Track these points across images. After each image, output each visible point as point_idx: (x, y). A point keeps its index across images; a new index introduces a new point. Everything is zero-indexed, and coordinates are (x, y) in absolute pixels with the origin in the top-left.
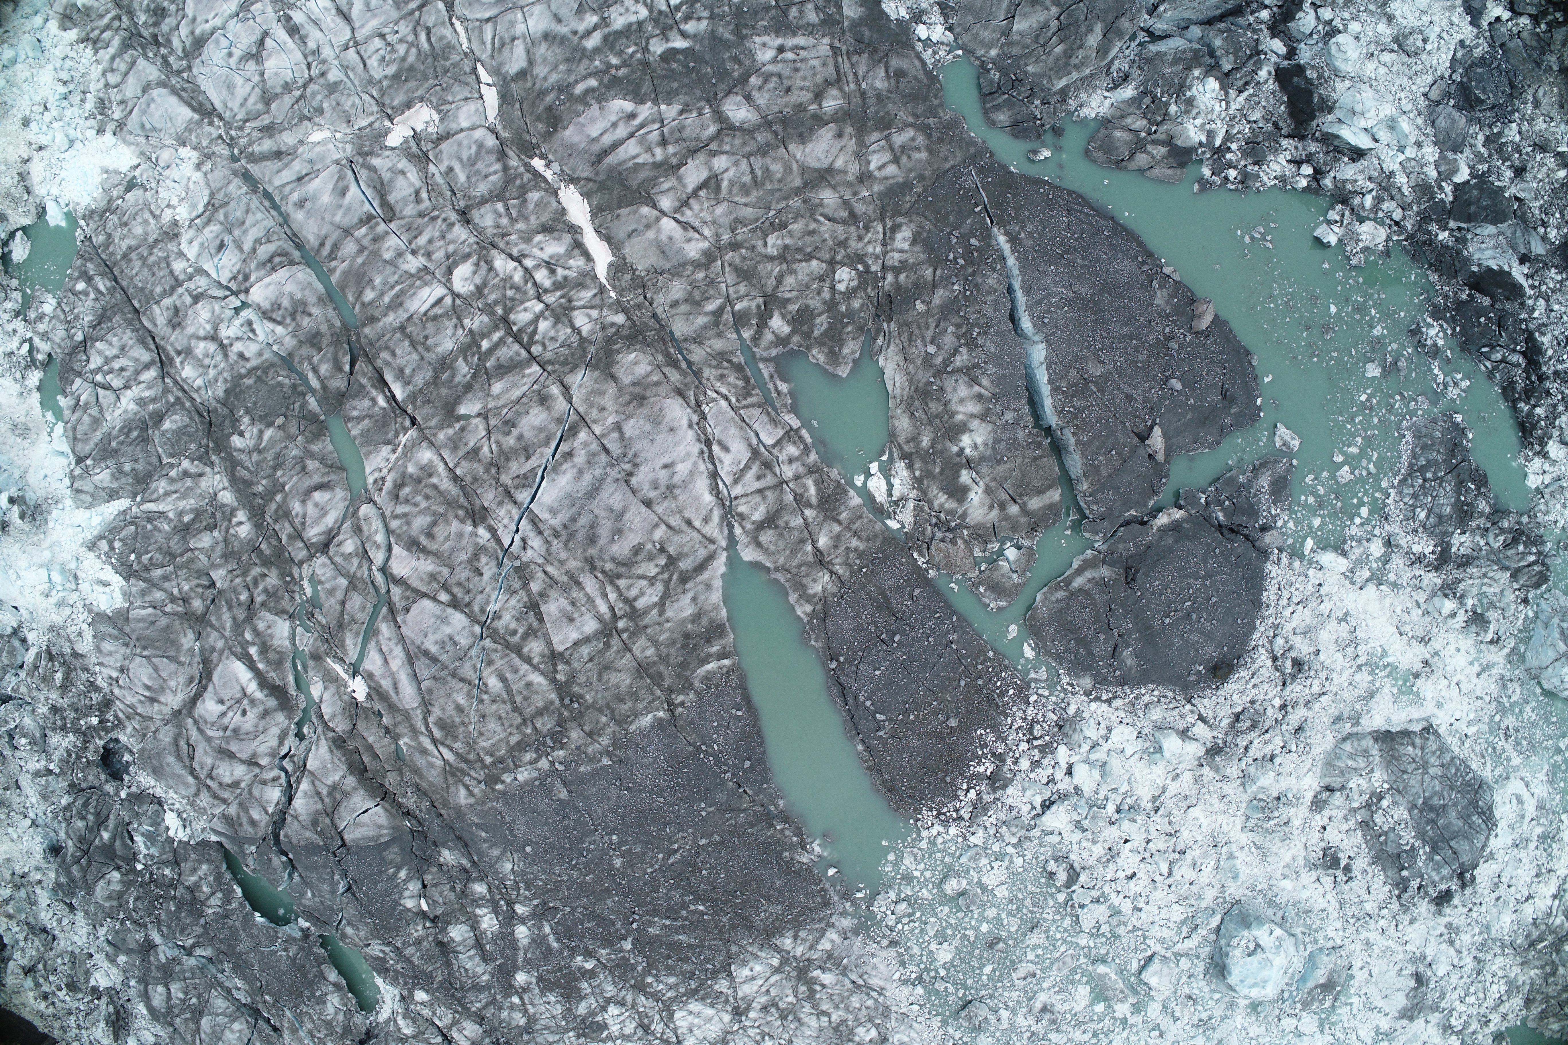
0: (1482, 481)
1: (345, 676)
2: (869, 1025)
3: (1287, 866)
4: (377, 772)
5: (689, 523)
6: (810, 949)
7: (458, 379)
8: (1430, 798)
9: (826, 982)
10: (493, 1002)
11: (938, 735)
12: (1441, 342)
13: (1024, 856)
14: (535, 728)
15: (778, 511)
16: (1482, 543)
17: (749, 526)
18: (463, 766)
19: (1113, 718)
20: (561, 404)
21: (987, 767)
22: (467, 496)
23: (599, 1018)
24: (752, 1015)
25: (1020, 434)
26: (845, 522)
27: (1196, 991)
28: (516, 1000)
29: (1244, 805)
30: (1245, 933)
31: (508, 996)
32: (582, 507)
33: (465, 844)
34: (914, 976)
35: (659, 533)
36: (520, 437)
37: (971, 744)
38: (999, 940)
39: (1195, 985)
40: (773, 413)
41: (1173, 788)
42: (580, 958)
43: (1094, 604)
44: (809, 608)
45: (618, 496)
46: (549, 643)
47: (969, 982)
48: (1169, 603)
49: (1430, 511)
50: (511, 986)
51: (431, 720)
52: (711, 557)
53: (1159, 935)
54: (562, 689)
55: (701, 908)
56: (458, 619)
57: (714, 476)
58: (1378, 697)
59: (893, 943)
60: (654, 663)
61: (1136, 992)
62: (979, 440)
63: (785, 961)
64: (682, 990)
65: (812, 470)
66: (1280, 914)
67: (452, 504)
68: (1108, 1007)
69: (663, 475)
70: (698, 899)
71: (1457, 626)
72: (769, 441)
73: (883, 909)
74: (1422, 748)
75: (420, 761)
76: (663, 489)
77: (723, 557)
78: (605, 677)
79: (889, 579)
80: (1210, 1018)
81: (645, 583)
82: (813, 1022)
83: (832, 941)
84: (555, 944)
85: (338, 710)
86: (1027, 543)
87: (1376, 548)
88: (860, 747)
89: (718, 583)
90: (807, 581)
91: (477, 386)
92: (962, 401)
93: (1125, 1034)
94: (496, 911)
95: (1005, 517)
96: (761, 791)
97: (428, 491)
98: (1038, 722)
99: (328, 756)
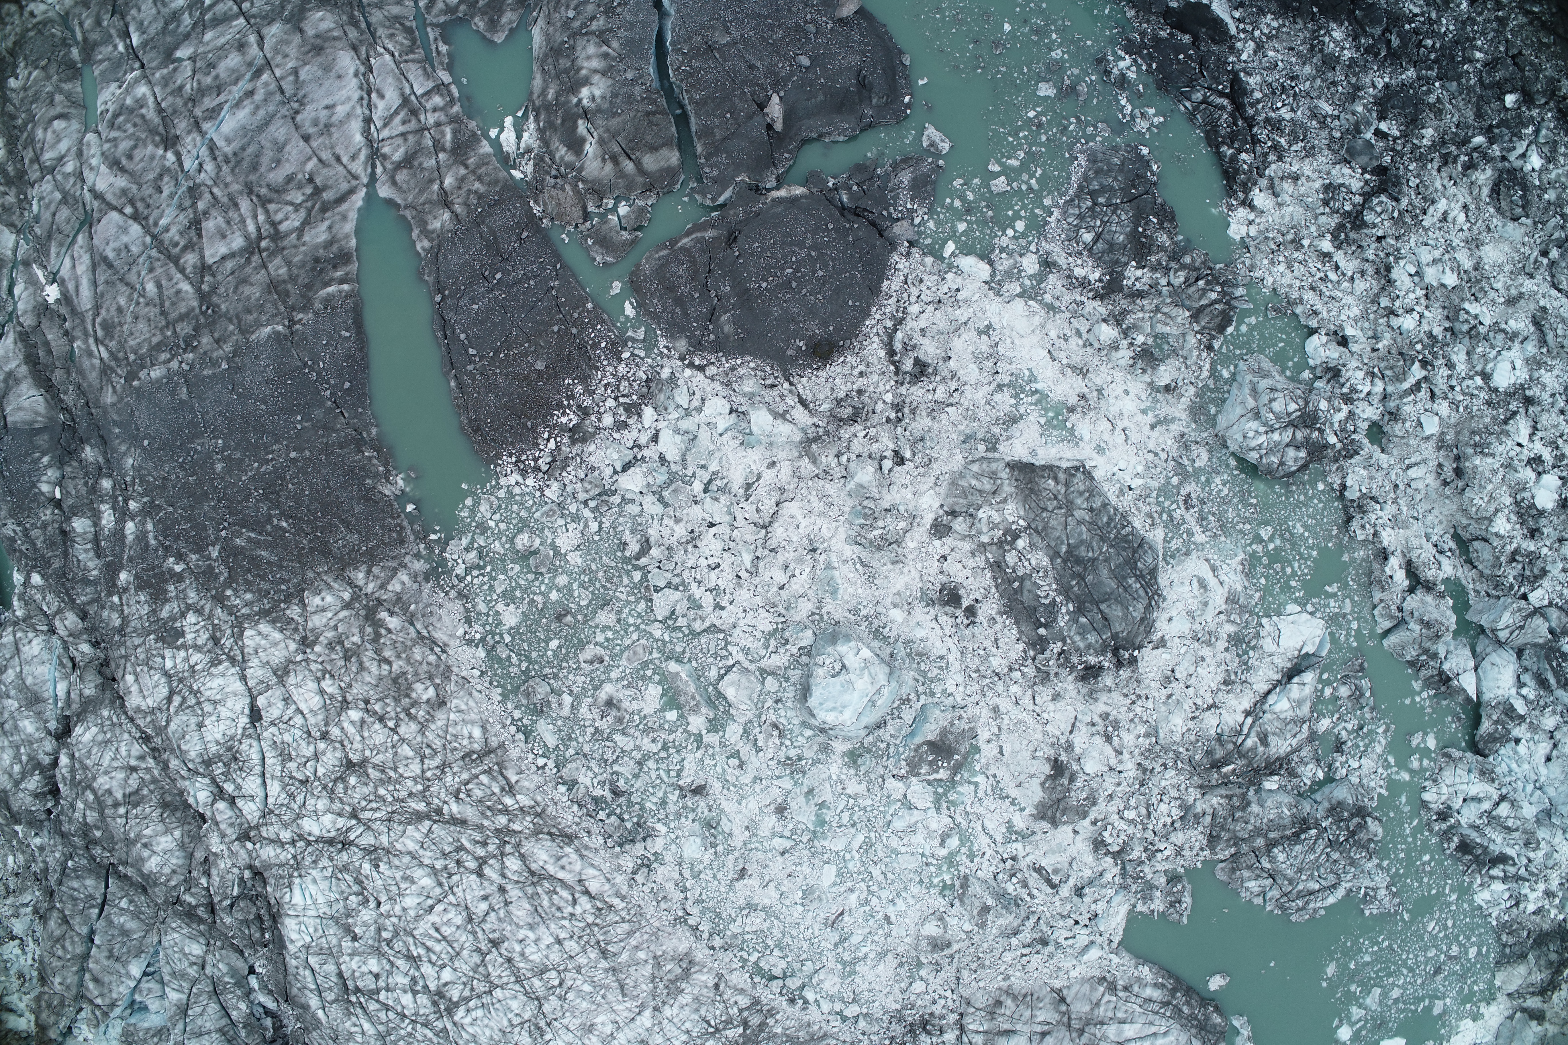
0: (1167, 216)
1: (43, 281)
2: (428, 683)
3: (898, 594)
4: (47, 366)
5: (338, 159)
6: (381, 587)
7: (182, 29)
8: (1077, 547)
9: (391, 626)
10: (97, 600)
11: (526, 378)
12: (1132, 75)
13: (601, 523)
14: (175, 332)
15: (415, 153)
16: (1164, 282)
17: (389, 166)
18: (113, 363)
19: (708, 389)
20: (254, 50)
21: (570, 419)
22: (165, 126)
23: (178, 624)
24: (317, 648)
25: (637, 90)
26: (472, 167)
27: (782, 720)
28: (116, 599)
29: (847, 509)
30: (830, 649)
31: (110, 595)
32: (252, 137)
33: (104, 442)
34: (478, 636)
35: (310, 165)
36: (217, 77)
37: (558, 392)
38: (568, 612)
39: (782, 713)
40: (429, 70)
41: (769, 476)
42: (172, 559)
43: (693, 262)
44: (426, 244)
45: (283, 131)
46: (202, 257)
47: (534, 655)
48: (768, 267)
49: (1098, 238)
50: (115, 585)
51: (98, 320)
52: (352, 191)
53: (743, 643)
54: (203, 297)
55: (284, 524)
56: (135, 229)
57: (368, 121)
58: (1021, 424)
59: (460, 595)
60: (284, 281)
61: (711, 704)
62: (597, 93)
63: (355, 598)
64: (256, 609)
65: (454, 120)
66: (888, 650)
67: (153, 131)
68: (681, 716)
69: (324, 113)
70: (283, 515)
71: (1123, 362)
72: (419, 92)
73: (455, 557)
74: (1067, 485)
75: (86, 364)
76: (321, 126)
77: (362, 192)
78: (241, 289)
79: (499, 219)
80: (800, 759)
81: (290, 208)
82: (374, 668)
83: (403, 583)
84: (153, 542)
85: (30, 307)
86: (640, 203)
87: (1030, 264)
88: (453, 384)
89: (353, 215)
90: (429, 217)
91: (194, 35)
92: (589, 58)
93: (699, 755)
94: (114, 508)
95: (620, 174)
96: (357, 415)
97: (137, 120)
98: (628, 379)
99: (12, 346)
